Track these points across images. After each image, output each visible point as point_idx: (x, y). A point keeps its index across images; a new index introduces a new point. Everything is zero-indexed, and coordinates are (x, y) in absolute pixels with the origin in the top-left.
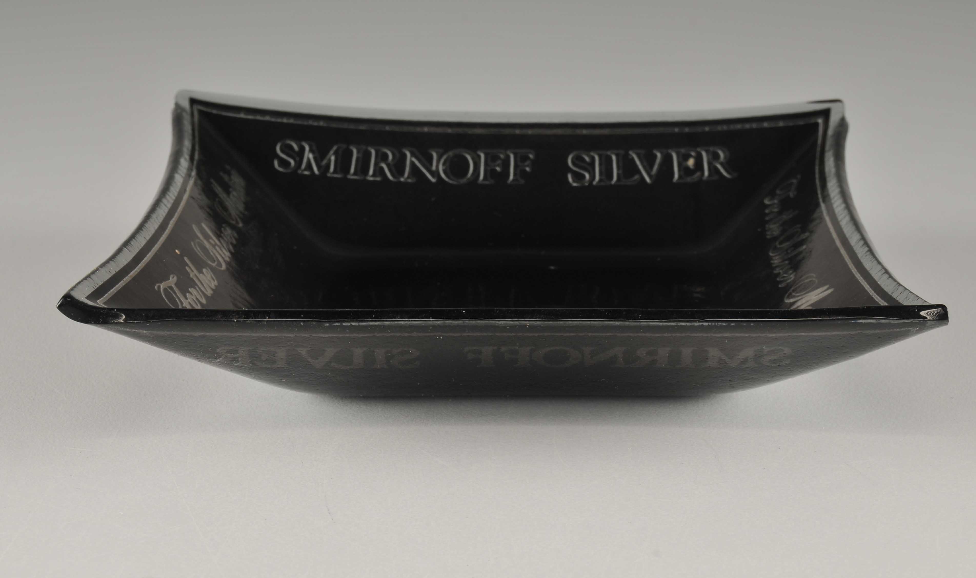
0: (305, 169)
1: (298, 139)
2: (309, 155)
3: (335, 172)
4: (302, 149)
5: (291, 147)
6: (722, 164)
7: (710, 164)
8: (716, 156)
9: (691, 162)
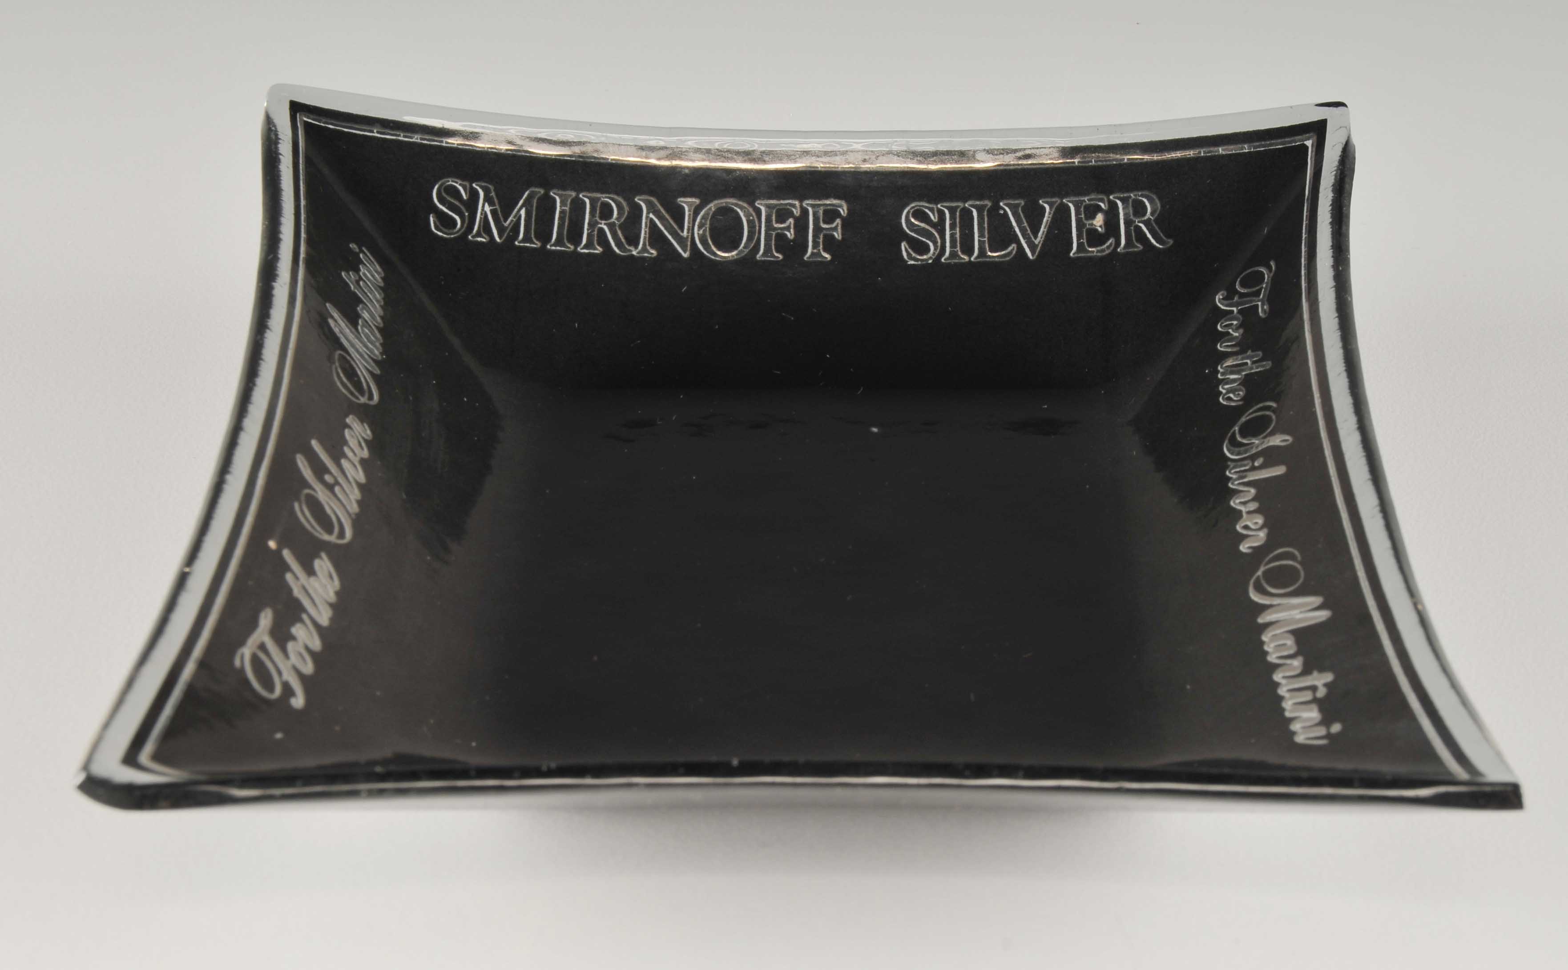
0: (479, 234)
1: (468, 177)
2: (484, 208)
3: (527, 239)
4: (474, 195)
5: (456, 193)
6: (1147, 223)
7: (1128, 223)
8: (1139, 210)
9: (1099, 221)
